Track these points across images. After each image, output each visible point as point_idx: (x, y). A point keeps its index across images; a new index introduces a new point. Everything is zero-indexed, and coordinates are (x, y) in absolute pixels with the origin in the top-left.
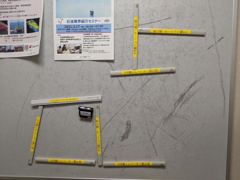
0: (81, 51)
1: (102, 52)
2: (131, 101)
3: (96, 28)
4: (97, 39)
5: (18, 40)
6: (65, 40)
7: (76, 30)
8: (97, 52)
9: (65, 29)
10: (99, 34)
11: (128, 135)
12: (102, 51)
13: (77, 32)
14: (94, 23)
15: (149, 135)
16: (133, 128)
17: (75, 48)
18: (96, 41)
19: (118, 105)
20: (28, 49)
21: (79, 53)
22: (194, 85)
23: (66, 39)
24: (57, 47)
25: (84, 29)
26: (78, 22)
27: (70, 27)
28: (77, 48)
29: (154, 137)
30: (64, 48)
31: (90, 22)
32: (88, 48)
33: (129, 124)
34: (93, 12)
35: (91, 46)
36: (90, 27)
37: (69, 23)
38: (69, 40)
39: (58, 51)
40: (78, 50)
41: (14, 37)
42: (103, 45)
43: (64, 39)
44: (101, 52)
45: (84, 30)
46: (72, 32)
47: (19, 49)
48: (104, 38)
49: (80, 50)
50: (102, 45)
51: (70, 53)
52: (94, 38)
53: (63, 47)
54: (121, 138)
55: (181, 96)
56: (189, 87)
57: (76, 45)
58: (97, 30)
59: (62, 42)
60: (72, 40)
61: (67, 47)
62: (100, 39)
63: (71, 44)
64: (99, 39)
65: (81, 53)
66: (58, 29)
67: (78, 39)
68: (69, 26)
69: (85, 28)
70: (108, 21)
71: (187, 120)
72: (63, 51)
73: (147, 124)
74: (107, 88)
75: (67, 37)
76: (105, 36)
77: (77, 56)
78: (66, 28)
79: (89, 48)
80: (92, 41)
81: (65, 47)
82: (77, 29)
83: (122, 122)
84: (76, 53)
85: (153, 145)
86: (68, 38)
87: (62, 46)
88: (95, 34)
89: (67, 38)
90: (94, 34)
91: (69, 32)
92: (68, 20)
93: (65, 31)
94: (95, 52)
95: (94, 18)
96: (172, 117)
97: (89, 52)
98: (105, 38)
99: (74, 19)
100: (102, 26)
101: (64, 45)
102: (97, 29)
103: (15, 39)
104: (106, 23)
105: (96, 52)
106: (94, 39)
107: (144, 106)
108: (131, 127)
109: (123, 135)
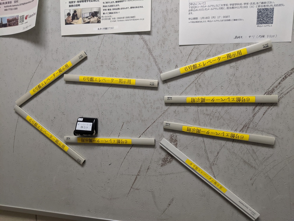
0: (100, 18)
5: (12, 9)
8: (124, 19)
17: (91, 14)
20: (23, 21)
21: (97, 22)
24: (65, 15)
28: (94, 14)
32: (110, 13)
35: (114, 11)
39: (66, 21)
40: (96, 18)
41: (6, 5)
42: (133, 8)
47: (13, 22)
49: (98, 18)
50: (131, 8)
51: (83, 22)
53: (73, 14)
57: (91, 10)
59: (72, 6)
60: (86, 2)
65: (100, 23)
72: (73, 20)
77: (93, 28)
79: (112, 13)
80: (116, 2)
84: (92, 23)
94: (121, 19)
97: (112, 20)
103: (7, 8)
108: (177, 144)
109: (164, 157)
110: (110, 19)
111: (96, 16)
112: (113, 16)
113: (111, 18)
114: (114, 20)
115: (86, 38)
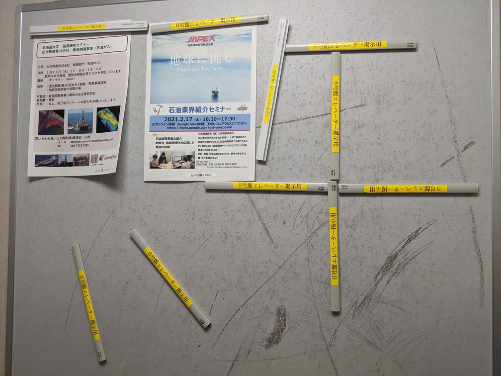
0: (194, 163)
1: (233, 166)
2: (287, 265)
3: (223, 121)
4: (223, 142)
5: (81, 146)
6: (165, 144)
7: (186, 126)
8: (224, 166)
9: (166, 124)
10: (228, 133)
11: (279, 336)
12: (233, 164)
13: (187, 130)
14: (220, 113)
15: (324, 338)
16: (290, 323)
17: (183, 158)
18: (221, 146)
19: (261, 273)
20: (96, 162)
21: (190, 167)
22: (416, 238)
23: (167, 143)
24: (150, 157)
25: (199, 124)
26: (189, 112)
27: (175, 119)
28: (187, 158)
29: (333, 343)
30: (163, 159)
31: (212, 110)
32: (206, 158)
33: (281, 314)
34: (217, 92)
35: (212, 156)
36: (211, 119)
37: (173, 112)
38: (172, 144)
39: (151, 164)
40: (189, 163)
41: (74, 140)
42: (234, 154)
43: (163, 143)
44: (231, 166)
45: (200, 126)
46: (178, 130)
47: (81, 161)
48: (236, 141)
50: (232, 154)
51: (173, 167)
52: (218, 139)
53: (161, 157)
54: (265, 343)
55: (388, 260)
56: (405, 241)
57: (184, 153)
58: (224, 125)
59: (160, 147)
60: (177, 144)
61: (167, 156)
62: (230, 141)
63: (176, 151)
64: (228, 141)
65: (194, 168)
66: (153, 125)
67: (188, 143)
68: (172, 119)
69: (202, 121)
70: (245, 109)
71: (403, 310)
72: (160, 164)
73: (318, 316)
74: (240, 239)
75: (169, 139)
76: (240, 137)
77: (185, 174)
78: (168, 122)
79: (209, 158)
80: (214, 146)
81: (163, 157)
82: (188, 124)
83: (268, 308)
84: (184, 168)
85: (332, 361)
86: (170, 141)
87: (159, 155)
88: (220, 132)
89: (168, 141)
90: (218, 132)
91: (173, 130)
92: (171, 108)
93: (165, 127)
94: (220, 166)
95: (220, 105)
96: (371, 304)
97: (209, 166)
98: (239, 141)
99: (181, 106)
100: (233, 118)
101: (163, 154)
102: (223, 123)
103: (75, 144)
104: (240, 112)
105: (221, 166)
106: (218, 142)
107: (312, 277)
108: (286, 319)
109: (269, 337)
112: (210, 161)
113: (208, 164)
115: (175, 185)
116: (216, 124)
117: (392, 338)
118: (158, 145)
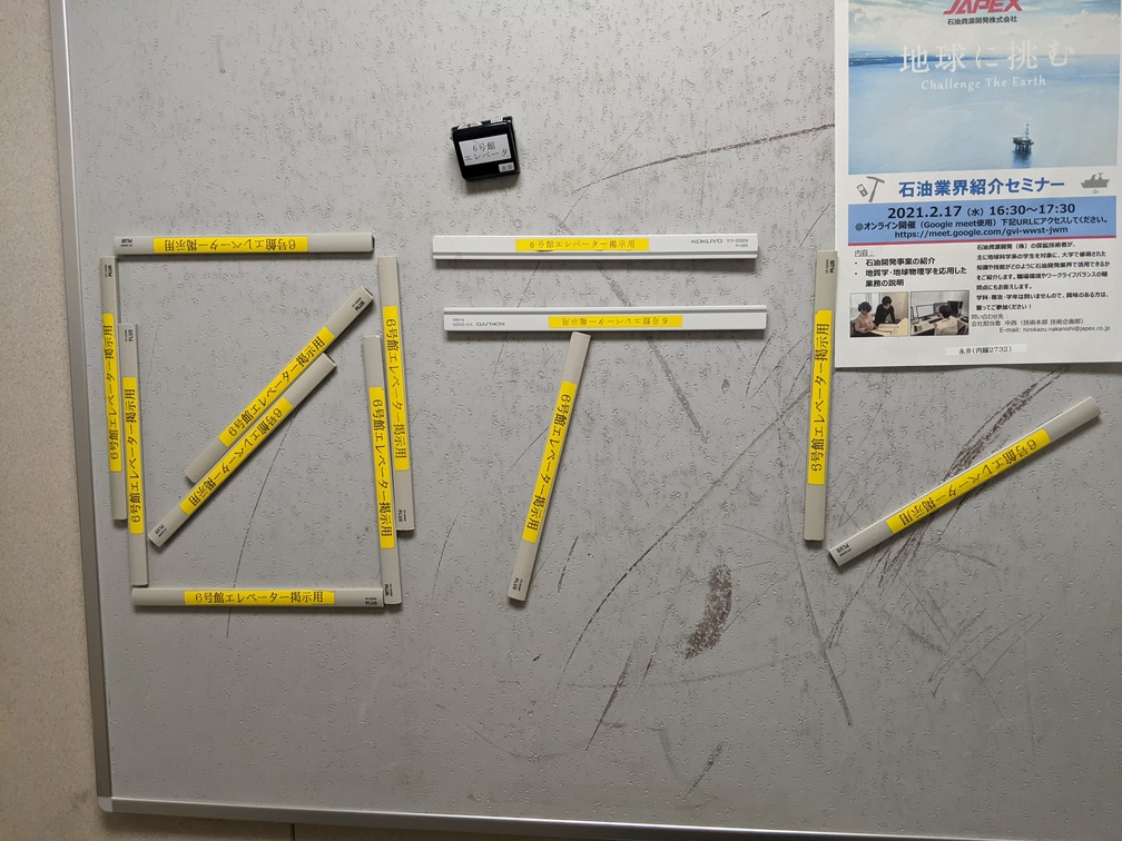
0: (967, 322)
1: (1072, 325)
2: (732, 478)
3: (1043, 216)
4: (1044, 266)
6: (891, 276)
7: (946, 230)
8: (1047, 326)
9: (892, 226)
10: (1058, 245)
11: (717, 630)
12: (1071, 321)
13: (947, 238)
14: (1035, 195)
15: (816, 632)
16: (740, 600)
17: (938, 309)
18: (1039, 276)
19: (673, 497)
21: (956, 331)
22: (1024, 408)
23: (897, 272)
25: (980, 223)
26: (952, 192)
27: (916, 213)
28: (949, 310)
29: (835, 640)
30: (886, 313)
31: (1013, 187)
32: (999, 307)
33: (720, 584)
34: (1029, 143)
35: (1012, 301)
36: (1011, 210)
37: (912, 195)
38: (909, 275)
39: (853, 324)
40: (953, 320)
42: (1076, 295)
43: (885, 272)
44: (1068, 326)
45: (982, 229)
46: (923, 239)
48: (1081, 264)
50: (1069, 295)
51: (913, 333)
52: (1028, 261)
53: (880, 308)
54: (685, 646)
55: (961, 457)
56: (1000, 416)
57: (940, 296)
58: (1046, 225)
60: (922, 273)
61: (898, 305)
62: (1063, 265)
63: (921, 291)
64: (1057, 265)
65: (967, 333)
66: (859, 227)
67: (951, 270)
68: (908, 212)
69: (987, 216)
70: (1103, 183)
71: (991, 564)
72: (877, 325)
73: (803, 584)
74: (622, 423)
75: (901, 261)
76: (1089, 254)
77: (944, 349)
78: (897, 221)
79: (1005, 307)
80: (1020, 276)
82: (950, 225)
83: (689, 572)
84: (943, 333)
85: (834, 678)
86: (904, 266)
88: (1036, 242)
89: (898, 267)
90: (1029, 243)
91: (912, 239)
92: (905, 184)
93: (889, 233)
94: (1037, 326)
95: (1033, 173)
96: (921, 552)
97: (1006, 327)
98: (1087, 264)
99: (933, 177)
100: (1068, 207)
102: (1044, 220)
104: (1089, 192)
105: (1040, 326)
106: (1030, 266)
107: (789, 501)
110: (998, 323)
111: (956, 314)
112: (1009, 314)
113: (1002, 322)
114: (1010, 326)
116: (1025, 221)
117: (966, 623)
118: (873, 279)
